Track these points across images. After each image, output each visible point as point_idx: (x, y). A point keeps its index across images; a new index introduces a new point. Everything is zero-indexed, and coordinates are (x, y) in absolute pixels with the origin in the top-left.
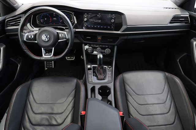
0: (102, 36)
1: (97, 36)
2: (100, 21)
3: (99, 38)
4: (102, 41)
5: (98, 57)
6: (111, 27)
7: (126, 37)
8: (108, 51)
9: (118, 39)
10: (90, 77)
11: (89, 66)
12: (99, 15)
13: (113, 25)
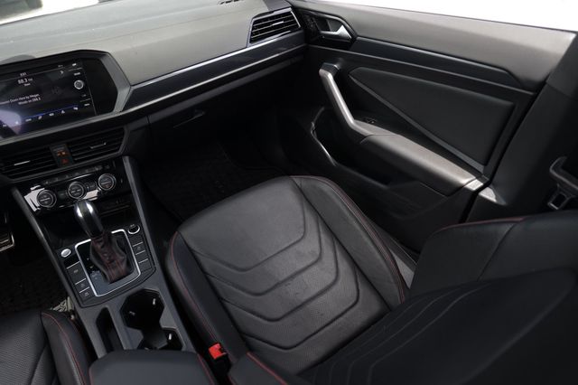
0: (68, 144)
1: (48, 149)
2: (36, 98)
3: (60, 150)
4: (74, 157)
5: (80, 215)
6: (81, 106)
7: (144, 122)
8: (106, 181)
9: (123, 134)
10: (83, 285)
11: (65, 252)
12: (23, 78)
13: (86, 97)
